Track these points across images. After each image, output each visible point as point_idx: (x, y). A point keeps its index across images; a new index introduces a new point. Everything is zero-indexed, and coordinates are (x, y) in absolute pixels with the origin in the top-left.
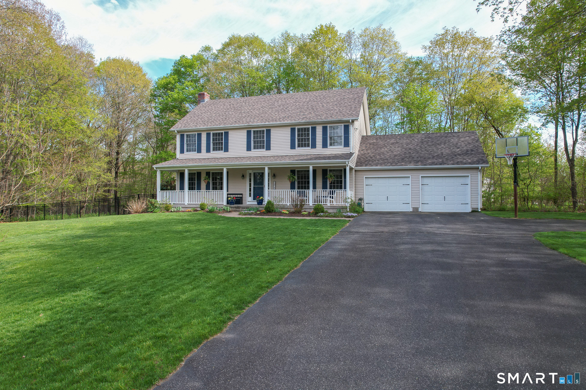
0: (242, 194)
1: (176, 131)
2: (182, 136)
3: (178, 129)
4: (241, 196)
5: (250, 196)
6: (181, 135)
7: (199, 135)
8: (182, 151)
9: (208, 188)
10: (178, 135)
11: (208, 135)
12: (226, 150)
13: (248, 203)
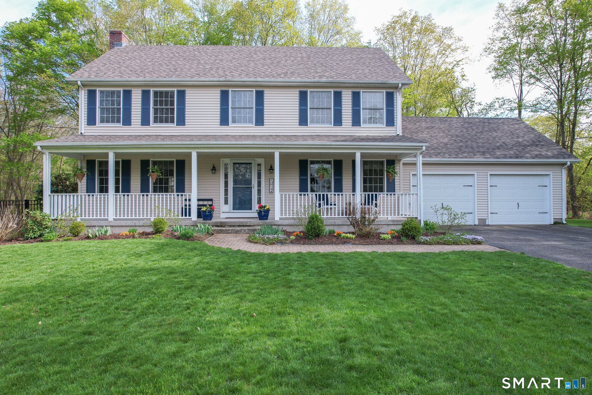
0: (211, 200)
1: (79, 83)
2: (91, 95)
3: (82, 79)
4: (210, 203)
5: (226, 202)
6: (89, 91)
7: (128, 94)
8: (91, 121)
9: (144, 189)
10: (83, 92)
11: (145, 94)
12: (181, 122)
13: (223, 216)
